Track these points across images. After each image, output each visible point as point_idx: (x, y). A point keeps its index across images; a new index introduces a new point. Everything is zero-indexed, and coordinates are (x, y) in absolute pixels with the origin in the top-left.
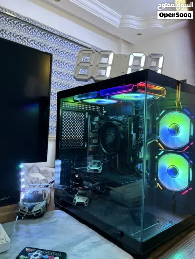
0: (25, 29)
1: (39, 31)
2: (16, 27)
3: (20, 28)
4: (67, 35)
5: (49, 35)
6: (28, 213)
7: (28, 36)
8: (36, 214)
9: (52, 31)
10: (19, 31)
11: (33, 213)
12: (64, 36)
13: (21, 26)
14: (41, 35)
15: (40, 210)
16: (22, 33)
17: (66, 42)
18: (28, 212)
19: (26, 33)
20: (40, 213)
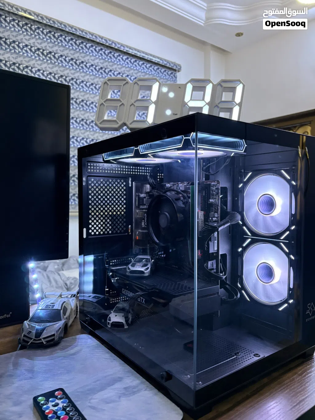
0: (50, 37)
1: (72, 39)
2: (35, 36)
3: (42, 36)
4: (119, 44)
5: (88, 45)
6: (34, 340)
7: (55, 49)
8: (47, 342)
9: (93, 38)
10: (39, 41)
11: (43, 341)
12: (113, 46)
13: (43, 33)
14: (75, 47)
15: (54, 335)
16: (45, 44)
17: (116, 55)
18: (34, 337)
19: (51, 45)
20: (54, 339)
